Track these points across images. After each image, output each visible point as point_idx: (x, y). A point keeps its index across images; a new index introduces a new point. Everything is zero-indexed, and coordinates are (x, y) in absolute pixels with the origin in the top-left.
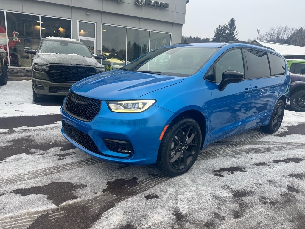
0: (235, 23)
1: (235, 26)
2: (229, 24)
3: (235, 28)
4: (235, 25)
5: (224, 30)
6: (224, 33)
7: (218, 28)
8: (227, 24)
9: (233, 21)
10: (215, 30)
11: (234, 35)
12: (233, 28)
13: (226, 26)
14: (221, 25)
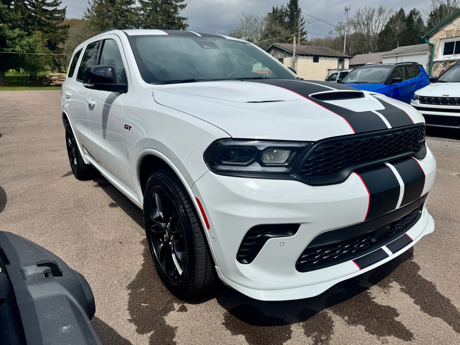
0: (299, 3)
1: (299, 10)
4: (299, 7)
5: (281, 16)
6: (281, 21)
10: (266, 16)
12: (296, 13)
13: (283, 9)
14: (275, 7)
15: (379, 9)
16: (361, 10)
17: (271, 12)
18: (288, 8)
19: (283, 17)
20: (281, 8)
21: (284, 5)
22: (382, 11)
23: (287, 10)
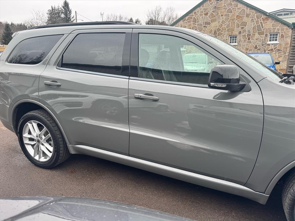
0: (70, 6)
1: (71, 10)
2: (64, 7)
3: (70, 12)
4: (70, 8)
5: (59, 13)
6: (59, 16)
7: (50, 10)
8: (61, 6)
9: (66, 5)
10: (47, 12)
11: (72, 20)
12: (69, 12)
13: (59, 8)
14: (53, 7)
15: (119, 16)
16: (109, 16)
17: (51, 9)
18: (62, 8)
19: (60, 14)
20: (58, 7)
21: (59, 5)
22: (121, 18)
23: (62, 9)
